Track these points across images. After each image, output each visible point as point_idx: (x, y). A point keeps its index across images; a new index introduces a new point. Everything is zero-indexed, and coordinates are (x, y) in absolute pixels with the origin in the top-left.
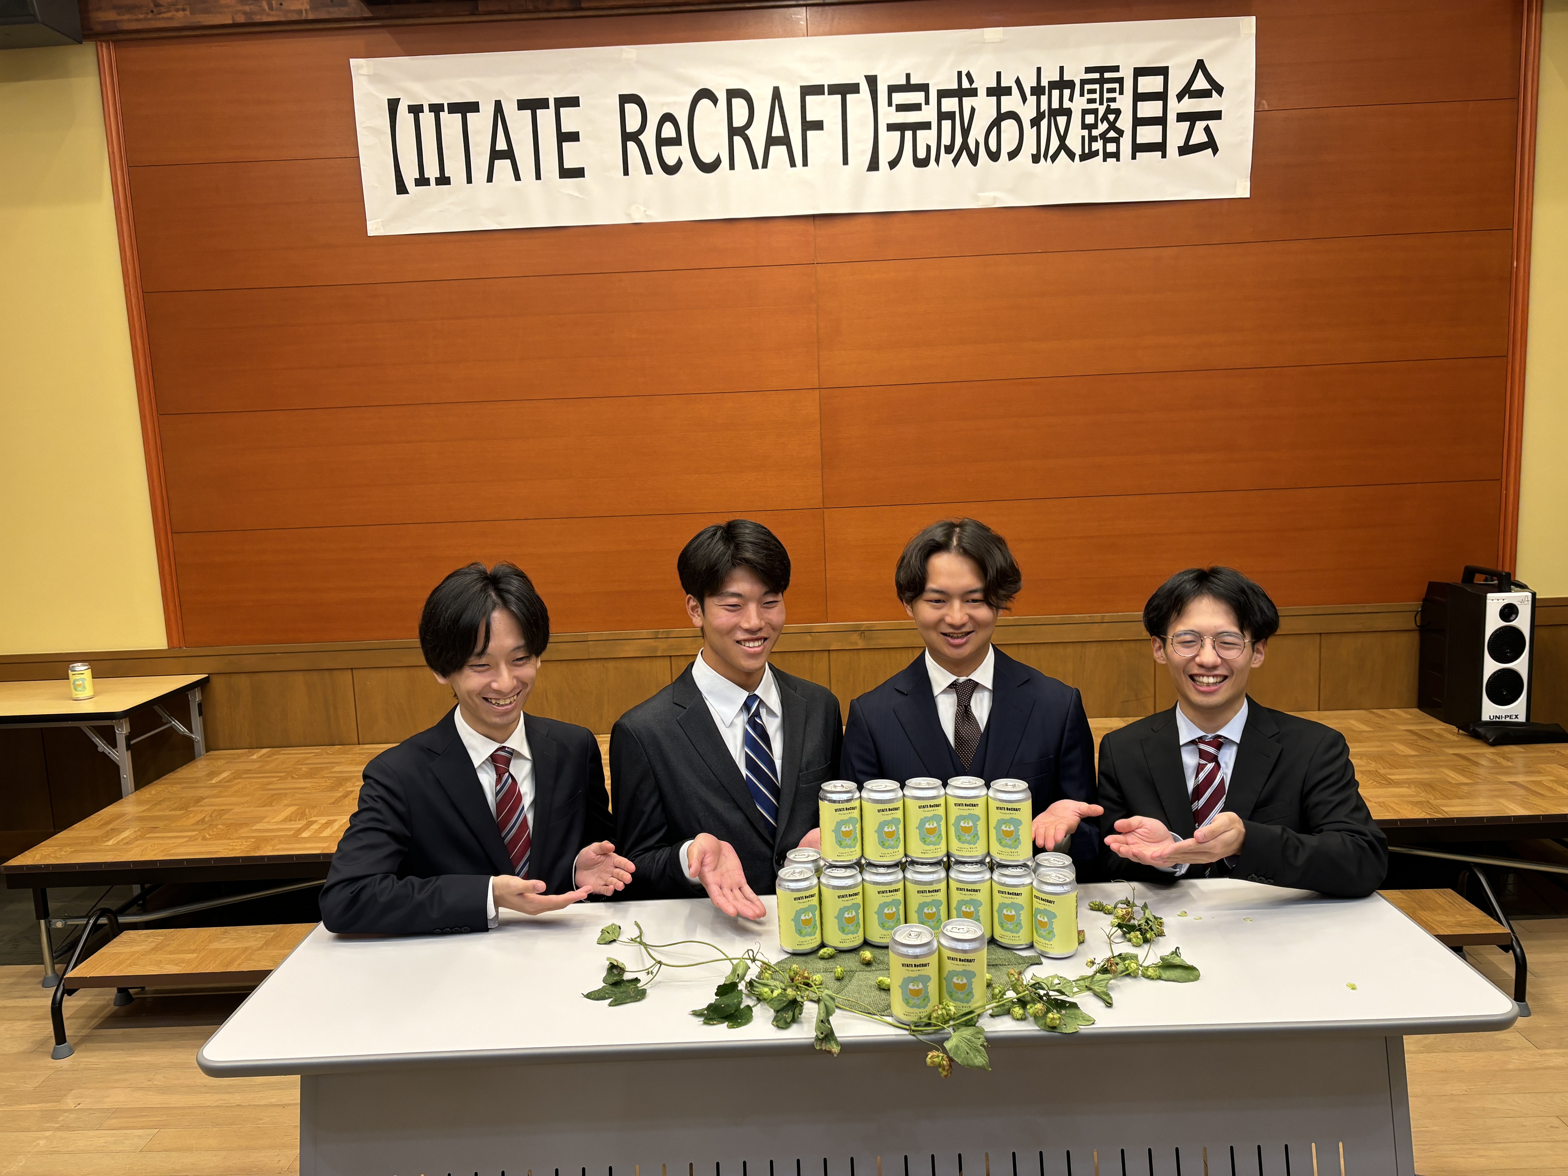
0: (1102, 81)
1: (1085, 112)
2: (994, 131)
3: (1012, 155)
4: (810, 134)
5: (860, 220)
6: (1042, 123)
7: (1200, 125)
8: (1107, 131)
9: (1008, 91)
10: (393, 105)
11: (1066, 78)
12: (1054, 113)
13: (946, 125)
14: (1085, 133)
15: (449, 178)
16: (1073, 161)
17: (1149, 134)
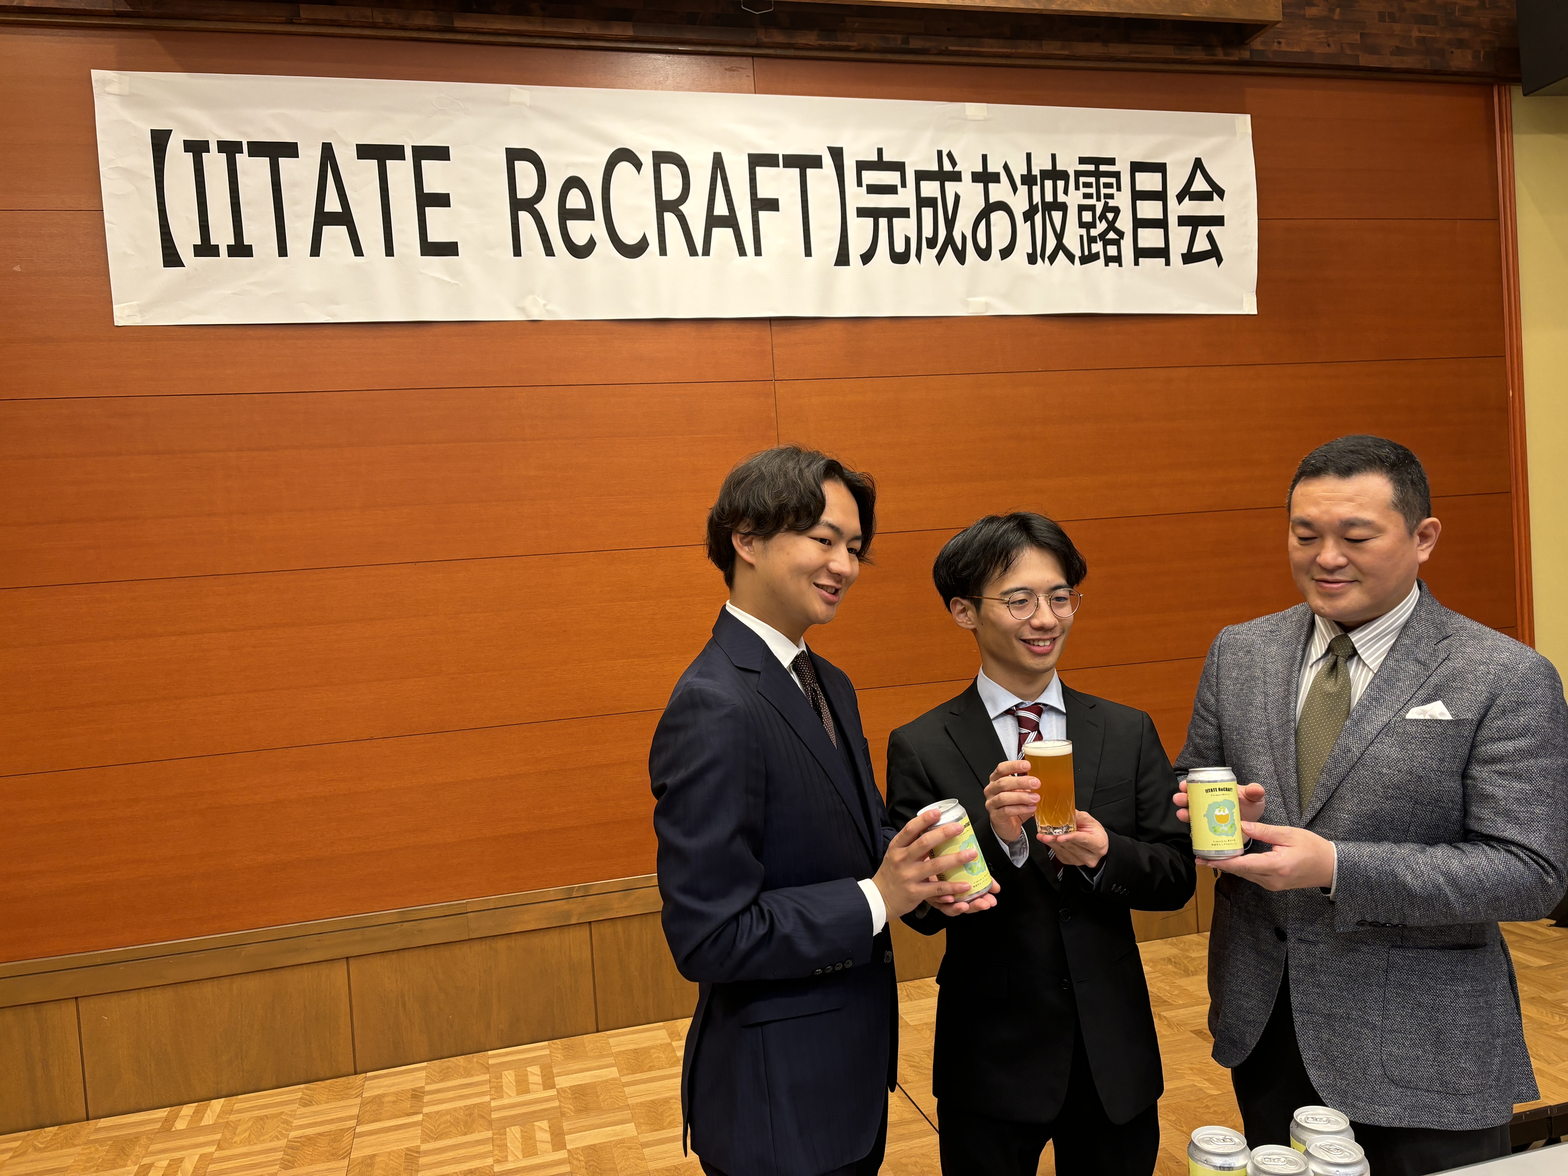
0: (1097, 174)
1: (1082, 208)
2: (983, 225)
3: (1006, 253)
4: (762, 214)
5: (827, 326)
6: (1036, 217)
7: (1203, 231)
8: (1106, 232)
9: (996, 178)
10: (160, 139)
11: (1059, 168)
12: (1048, 207)
13: (927, 212)
14: (1083, 231)
15: (250, 247)
16: (1073, 264)
17: (1151, 238)
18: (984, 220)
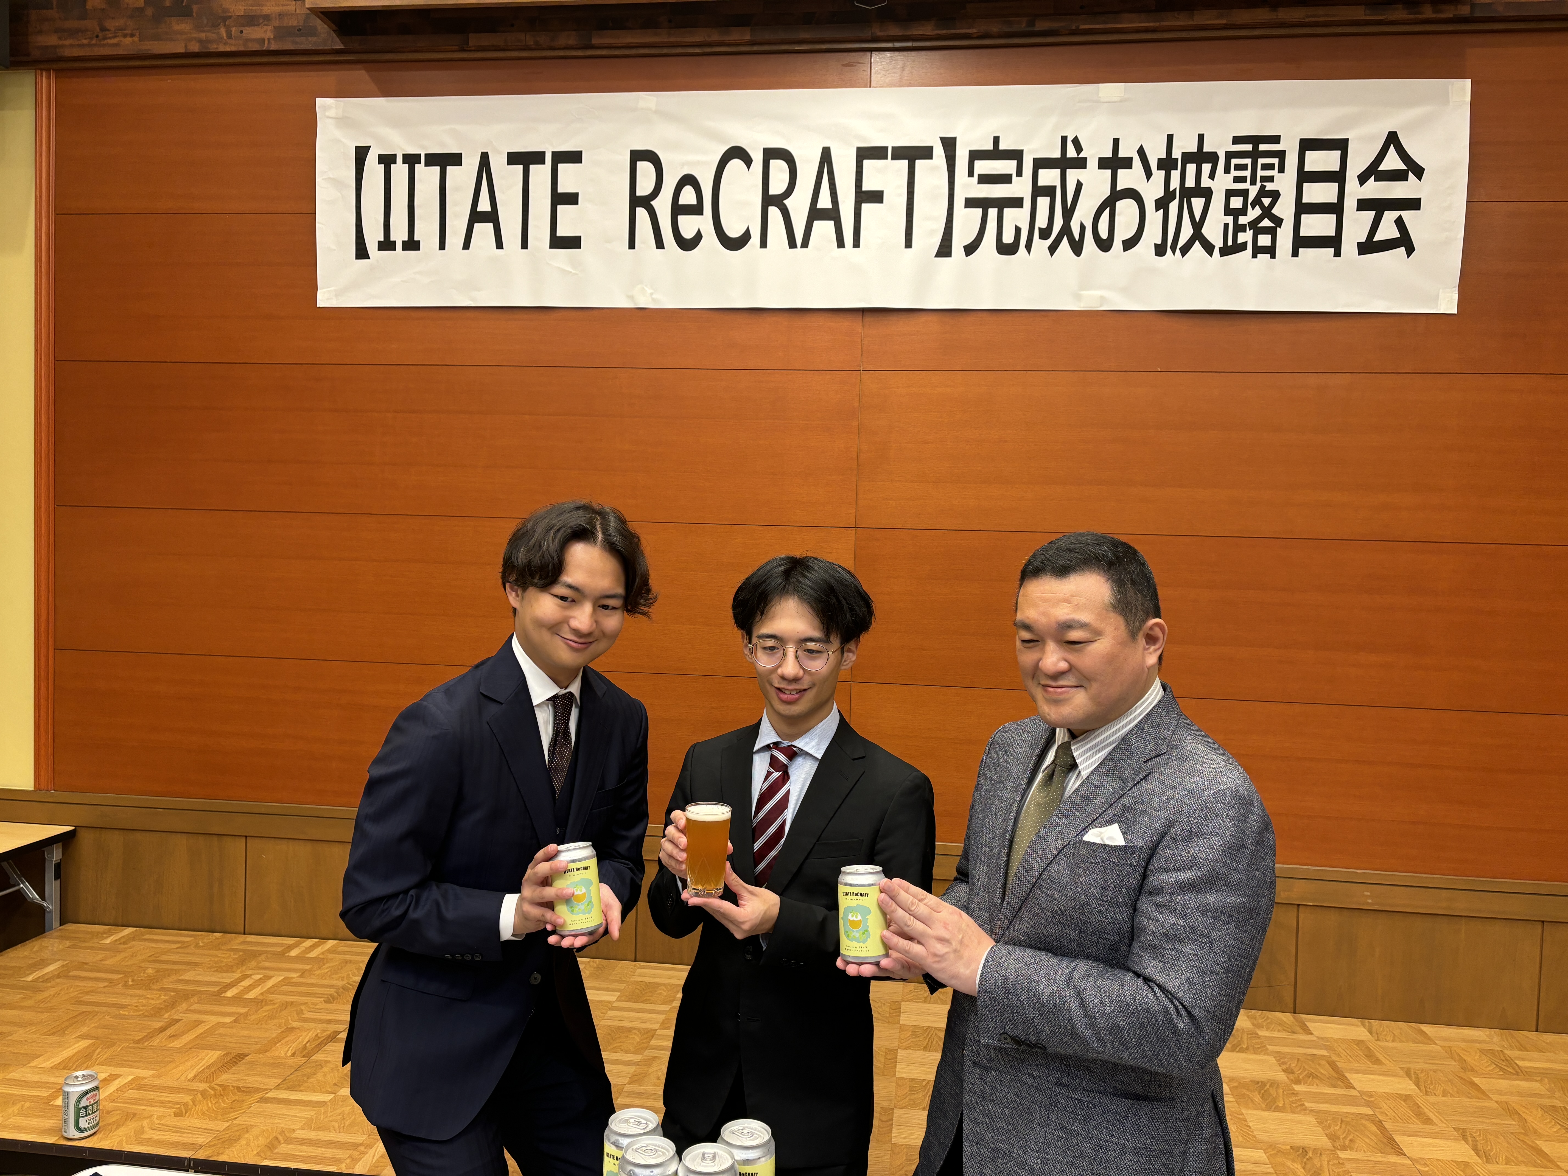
0: (1255, 155)
1: (1230, 194)
2: (1106, 215)
3: (1129, 244)
4: (865, 207)
5: (923, 319)
6: (1171, 205)
7: (1390, 216)
8: (1260, 219)
9: (1127, 163)
10: (361, 154)
11: (1206, 149)
12: (1187, 194)
13: (1043, 203)
14: (1230, 220)
15: (419, 242)
16: (1211, 256)
17: (1318, 225)
18: (1108, 209)
